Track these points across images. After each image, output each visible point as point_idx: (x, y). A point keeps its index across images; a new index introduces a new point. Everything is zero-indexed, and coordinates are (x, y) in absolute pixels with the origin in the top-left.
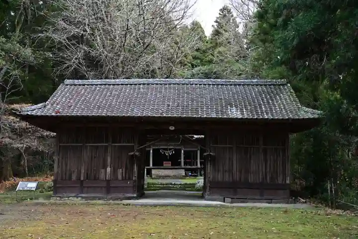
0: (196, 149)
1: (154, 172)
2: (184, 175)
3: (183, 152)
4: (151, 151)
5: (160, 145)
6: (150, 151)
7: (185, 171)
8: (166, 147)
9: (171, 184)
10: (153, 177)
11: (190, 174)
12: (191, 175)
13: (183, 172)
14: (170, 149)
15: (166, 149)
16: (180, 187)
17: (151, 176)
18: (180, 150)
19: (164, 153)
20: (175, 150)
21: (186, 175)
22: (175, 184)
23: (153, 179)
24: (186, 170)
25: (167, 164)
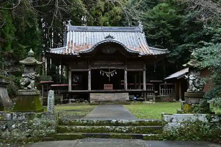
0: (141, 70)
1: (92, 96)
2: (128, 99)
3: (126, 72)
4: (90, 72)
5: (100, 66)
6: (87, 72)
7: (129, 94)
8: (107, 68)
9: (109, 123)
10: (91, 102)
11: (135, 98)
12: (136, 100)
13: (126, 96)
14: (112, 70)
15: (107, 70)
16: (130, 131)
17: (89, 102)
18: (123, 71)
19: (105, 74)
20: (117, 70)
21: (131, 100)
22: (117, 124)
23: (91, 105)
24: (131, 93)
25: (108, 87)
